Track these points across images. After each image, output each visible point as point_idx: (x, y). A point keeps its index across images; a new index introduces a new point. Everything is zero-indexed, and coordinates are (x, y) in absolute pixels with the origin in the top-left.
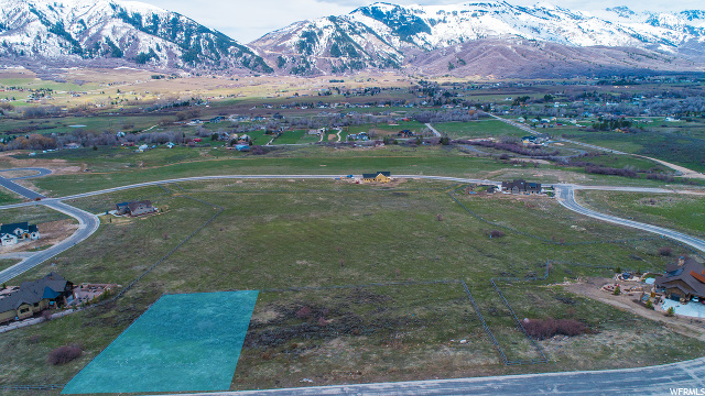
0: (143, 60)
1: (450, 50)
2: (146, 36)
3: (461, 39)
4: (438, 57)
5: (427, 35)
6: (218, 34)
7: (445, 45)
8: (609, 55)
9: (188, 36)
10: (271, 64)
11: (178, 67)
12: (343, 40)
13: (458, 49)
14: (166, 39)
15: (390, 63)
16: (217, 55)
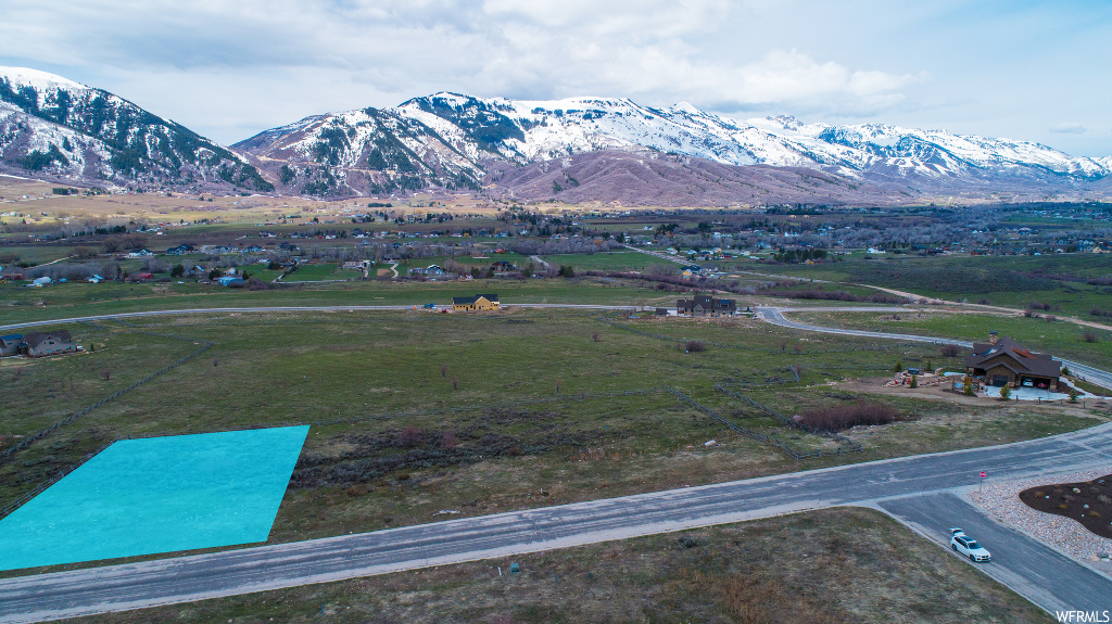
0: (38, 163)
1: (555, 164)
2: (45, 125)
3: (569, 150)
4: (537, 174)
5: (519, 144)
6: (177, 128)
7: (547, 157)
8: (777, 177)
9: (124, 127)
10: (269, 177)
11: (104, 177)
12: (390, 144)
13: (566, 163)
14: (82, 131)
15: (463, 181)
16: (175, 160)
